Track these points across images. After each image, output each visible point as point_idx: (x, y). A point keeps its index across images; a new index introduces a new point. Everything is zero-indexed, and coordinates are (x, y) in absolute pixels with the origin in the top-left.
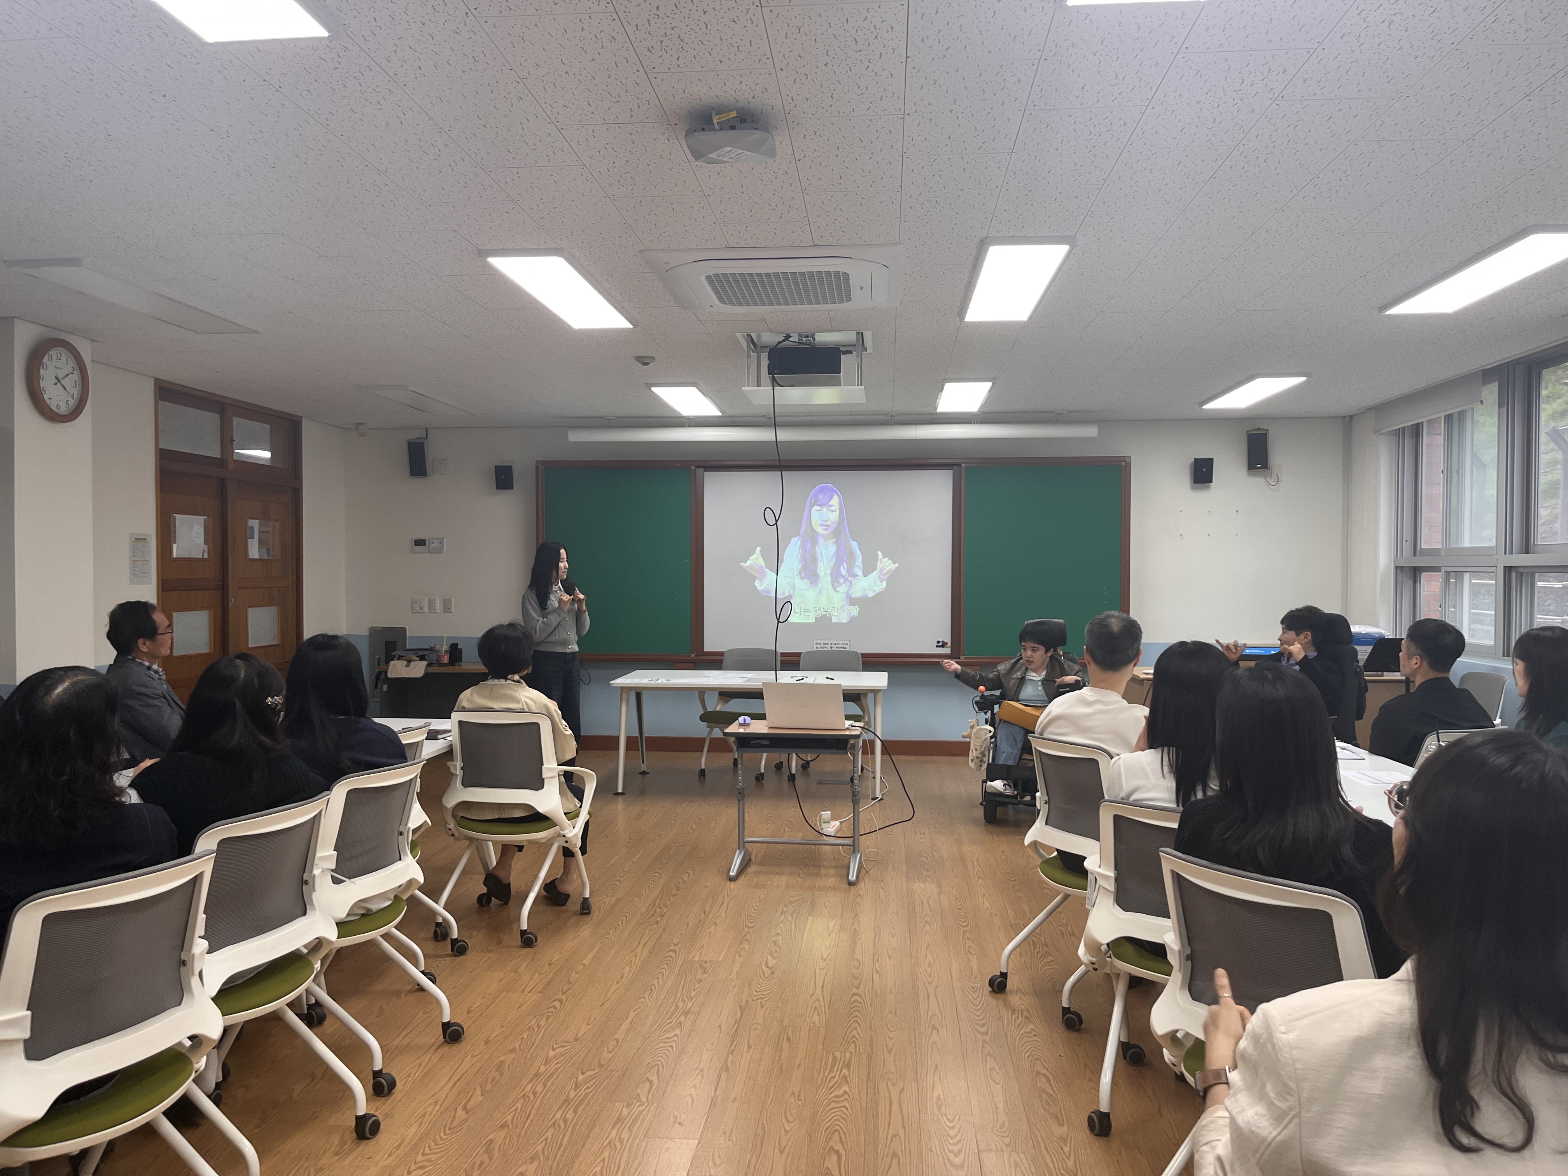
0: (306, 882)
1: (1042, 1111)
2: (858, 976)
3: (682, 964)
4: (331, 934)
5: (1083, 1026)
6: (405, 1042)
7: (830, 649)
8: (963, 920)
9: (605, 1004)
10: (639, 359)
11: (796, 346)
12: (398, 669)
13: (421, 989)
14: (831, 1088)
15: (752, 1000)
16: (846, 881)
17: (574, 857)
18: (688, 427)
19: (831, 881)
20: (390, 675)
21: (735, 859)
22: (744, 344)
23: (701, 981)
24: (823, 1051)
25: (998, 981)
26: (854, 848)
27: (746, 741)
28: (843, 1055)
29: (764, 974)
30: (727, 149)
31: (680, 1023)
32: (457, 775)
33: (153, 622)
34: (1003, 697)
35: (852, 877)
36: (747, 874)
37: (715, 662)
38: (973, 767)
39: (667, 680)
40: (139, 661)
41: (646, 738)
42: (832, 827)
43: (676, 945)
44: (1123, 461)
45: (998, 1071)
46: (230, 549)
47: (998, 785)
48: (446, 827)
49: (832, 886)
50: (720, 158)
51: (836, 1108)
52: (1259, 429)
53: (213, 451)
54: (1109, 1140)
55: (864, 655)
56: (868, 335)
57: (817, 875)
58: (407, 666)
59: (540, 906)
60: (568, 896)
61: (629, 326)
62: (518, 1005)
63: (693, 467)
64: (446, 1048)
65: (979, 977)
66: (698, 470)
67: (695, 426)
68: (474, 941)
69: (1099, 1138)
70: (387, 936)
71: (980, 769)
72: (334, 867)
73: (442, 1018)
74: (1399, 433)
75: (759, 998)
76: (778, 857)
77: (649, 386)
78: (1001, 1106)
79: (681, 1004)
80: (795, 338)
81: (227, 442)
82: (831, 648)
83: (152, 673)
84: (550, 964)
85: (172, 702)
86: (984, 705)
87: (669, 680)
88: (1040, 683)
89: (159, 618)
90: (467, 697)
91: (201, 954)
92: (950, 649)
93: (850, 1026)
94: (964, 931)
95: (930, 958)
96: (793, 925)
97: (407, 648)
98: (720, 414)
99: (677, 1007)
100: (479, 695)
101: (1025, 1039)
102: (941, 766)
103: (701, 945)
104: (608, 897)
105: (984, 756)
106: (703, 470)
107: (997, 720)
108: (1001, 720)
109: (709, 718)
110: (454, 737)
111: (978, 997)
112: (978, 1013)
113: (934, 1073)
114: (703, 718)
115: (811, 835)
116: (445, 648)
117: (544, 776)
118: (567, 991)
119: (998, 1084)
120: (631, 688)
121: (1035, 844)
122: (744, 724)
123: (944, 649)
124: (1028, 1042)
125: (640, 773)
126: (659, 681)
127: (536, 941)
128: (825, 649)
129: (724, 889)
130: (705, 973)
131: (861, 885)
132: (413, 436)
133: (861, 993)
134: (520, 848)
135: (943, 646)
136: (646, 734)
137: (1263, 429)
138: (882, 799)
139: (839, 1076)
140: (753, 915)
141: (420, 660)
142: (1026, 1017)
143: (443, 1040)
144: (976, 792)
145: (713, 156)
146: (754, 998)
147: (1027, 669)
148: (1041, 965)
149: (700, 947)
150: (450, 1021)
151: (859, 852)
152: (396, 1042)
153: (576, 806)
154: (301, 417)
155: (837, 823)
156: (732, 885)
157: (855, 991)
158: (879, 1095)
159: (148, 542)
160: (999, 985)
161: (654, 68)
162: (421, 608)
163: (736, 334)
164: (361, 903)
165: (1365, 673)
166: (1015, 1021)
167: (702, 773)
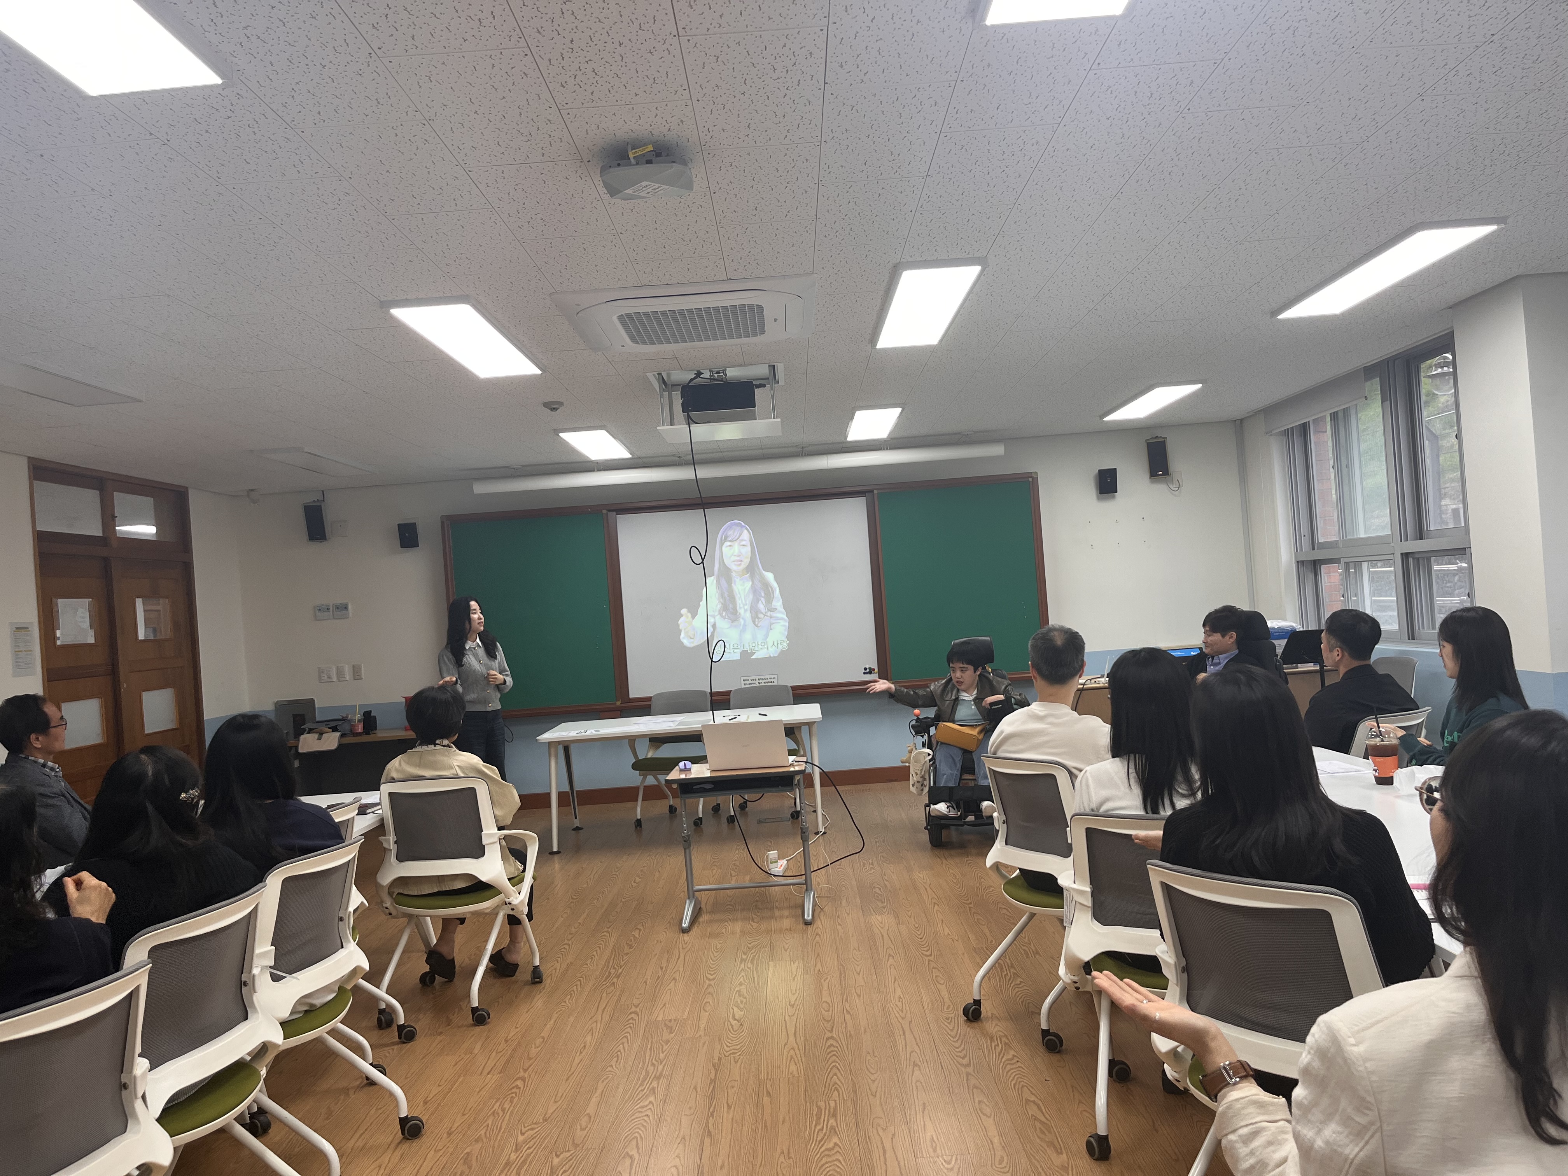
0: (245, 984)
1: (1038, 1140)
2: (830, 1019)
3: (646, 1025)
4: (277, 1037)
5: (1064, 1047)
6: (360, 1144)
7: (758, 685)
8: (926, 949)
9: (571, 1078)
10: (546, 405)
11: (708, 382)
12: (309, 743)
13: (371, 1083)
14: (820, 1141)
15: (725, 1056)
16: (801, 921)
17: (521, 924)
18: (597, 471)
19: (786, 923)
20: (301, 750)
21: (686, 910)
22: (656, 385)
23: (669, 1041)
24: (806, 1102)
25: (971, 1009)
26: (807, 886)
27: (689, 787)
28: (827, 1104)
29: (732, 1027)
30: (644, 183)
31: (653, 1089)
32: (391, 850)
33: (45, 715)
34: (938, 718)
35: (808, 916)
36: (699, 924)
37: (643, 707)
38: (915, 792)
39: (596, 731)
40: (32, 758)
41: (577, 792)
42: (779, 867)
43: (636, 1007)
44: (1030, 477)
45: (988, 1103)
46: (118, 632)
47: (942, 807)
48: (383, 907)
49: (788, 928)
50: (636, 194)
51: (830, 1162)
52: (1157, 437)
53: (96, 531)
54: (1110, 1163)
55: (794, 688)
56: (780, 368)
57: (772, 917)
58: (319, 739)
59: (487, 979)
60: (516, 966)
61: (538, 372)
62: (478, 1090)
63: (604, 512)
64: (406, 1145)
65: (951, 1007)
66: (610, 513)
67: (604, 470)
68: (421, 1024)
69: (1098, 1162)
70: (333, 1033)
71: (922, 793)
72: (272, 964)
73: (398, 1113)
74: (1288, 433)
75: (731, 1054)
76: (729, 903)
77: (557, 432)
78: (996, 1140)
79: (651, 1069)
80: (706, 374)
81: (109, 519)
82: (759, 683)
83: (48, 770)
84: (506, 1041)
85: (71, 799)
86: (920, 727)
87: (599, 731)
88: (972, 703)
89: (50, 709)
90: (396, 766)
91: (144, 1075)
92: (877, 674)
93: (829, 1073)
94: (929, 961)
95: (899, 992)
96: (755, 972)
97: (317, 720)
98: (630, 456)
99: (647, 1072)
100: (409, 763)
101: (1009, 1067)
102: (878, 793)
103: (663, 1004)
104: (558, 962)
105: (925, 779)
106: (615, 513)
107: (934, 743)
108: (938, 742)
109: (640, 765)
110: (385, 810)
111: (954, 1028)
112: (957, 1045)
113: (923, 1113)
114: (635, 767)
115: (760, 877)
116: (358, 716)
117: (484, 843)
118: (528, 1068)
119: (989, 1117)
120: (559, 743)
121: (997, 866)
122: (686, 770)
123: (872, 675)
124: (1011, 1069)
125: (573, 830)
126: (588, 733)
127: (489, 1018)
128: (753, 685)
129: (678, 943)
130: (671, 1033)
131: (818, 923)
132: (310, 499)
133: (835, 1036)
134: (462, 921)
135: (870, 673)
136: (578, 787)
137: (1161, 437)
138: (825, 833)
139: (827, 1127)
140: (712, 966)
141: (332, 732)
142: (1006, 1044)
143: (402, 1136)
144: (919, 816)
145: (629, 191)
146: (727, 1054)
147: (958, 690)
148: (1011, 988)
149: (662, 1006)
150: (408, 1115)
151: (812, 890)
152: (350, 1144)
153: (519, 869)
154: (187, 488)
155: (784, 862)
156: (686, 937)
157: (828, 1034)
158: (871, 1143)
159: (29, 631)
160: (973, 1013)
161: (567, 104)
162: (329, 677)
163: (647, 374)
164: (303, 999)
165: (1284, 666)
166: (995, 1049)
167: (638, 823)
